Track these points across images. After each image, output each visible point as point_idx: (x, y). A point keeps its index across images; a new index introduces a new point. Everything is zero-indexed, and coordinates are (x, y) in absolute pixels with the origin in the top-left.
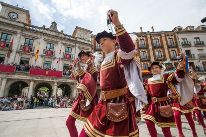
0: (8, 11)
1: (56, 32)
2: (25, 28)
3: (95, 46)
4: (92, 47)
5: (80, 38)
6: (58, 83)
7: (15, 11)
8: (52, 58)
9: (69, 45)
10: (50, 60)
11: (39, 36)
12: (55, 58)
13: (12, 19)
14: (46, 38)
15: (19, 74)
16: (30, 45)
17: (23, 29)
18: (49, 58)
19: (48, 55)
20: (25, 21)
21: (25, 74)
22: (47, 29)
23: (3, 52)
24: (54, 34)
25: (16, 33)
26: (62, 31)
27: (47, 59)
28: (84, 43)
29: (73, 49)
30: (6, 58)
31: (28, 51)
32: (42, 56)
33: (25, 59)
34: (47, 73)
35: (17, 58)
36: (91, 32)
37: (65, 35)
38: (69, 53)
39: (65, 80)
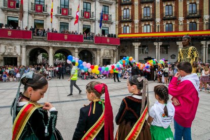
6: (79, 49)
8: (68, 19)
10: (66, 21)
12: (72, 18)
15: (37, 40)
16: (41, 3)
18: (65, 18)
19: (63, 14)
21: (43, 40)
23: (15, 14)
27: (63, 20)
29: (93, 5)
30: (19, 21)
31: (41, 11)
32: (57, 16)
33: (39, 22)
34: (66, 37)
35: (30, 20)
38: (88, 11)
39: (86, 45)
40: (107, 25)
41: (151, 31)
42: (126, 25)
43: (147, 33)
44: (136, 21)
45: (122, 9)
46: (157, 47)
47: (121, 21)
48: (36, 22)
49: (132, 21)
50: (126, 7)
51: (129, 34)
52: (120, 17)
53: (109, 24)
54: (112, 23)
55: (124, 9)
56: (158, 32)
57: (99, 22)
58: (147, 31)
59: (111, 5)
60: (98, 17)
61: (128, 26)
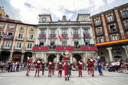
0: (42, 18)
1: (66, 22)
2: (50, 25)
3: (94, 24)
4: (92, 25)
5: (82, 22)
6: (73, 54)
7: (44, 17)
9: (76, 28)
11: (57, 27)
12: (68, 38)
13: (44, 22)
14: (61, 27)
16: (54, 34)
17: (49, 25)
18: (65, 39)
19: (64, 37)
20: (50, 21)
22: (61, 22)
24: (65, 23)
25: (46, 29)
26: (70, 20)
28: (85, 24)
29: (79, 30)
33: (53, 42)
34: (65, 48)
35: (49, 42)
36: (89, 15)
37: (72, 22)
38: (77, 33)
39: (76, 52)
40: (88, 39)
41: (119, 39)
42: (100, 37)
43: (115, 40)
44: (106, 34)
45: (96, 29)
46: (125, 49)
47: (96, 36)
48: (51, 42)
49: (103, 35)
50: (99, 28)
51: (103, 42)
52: (96, 34)
53: (89, 38)
54: (91, 38)
55: (98, 29)
56: (124, 39)
57: (83, 38)
58: (115, 39)
59: (89, 28)
60: (82, 36)
61: (102, 38)
